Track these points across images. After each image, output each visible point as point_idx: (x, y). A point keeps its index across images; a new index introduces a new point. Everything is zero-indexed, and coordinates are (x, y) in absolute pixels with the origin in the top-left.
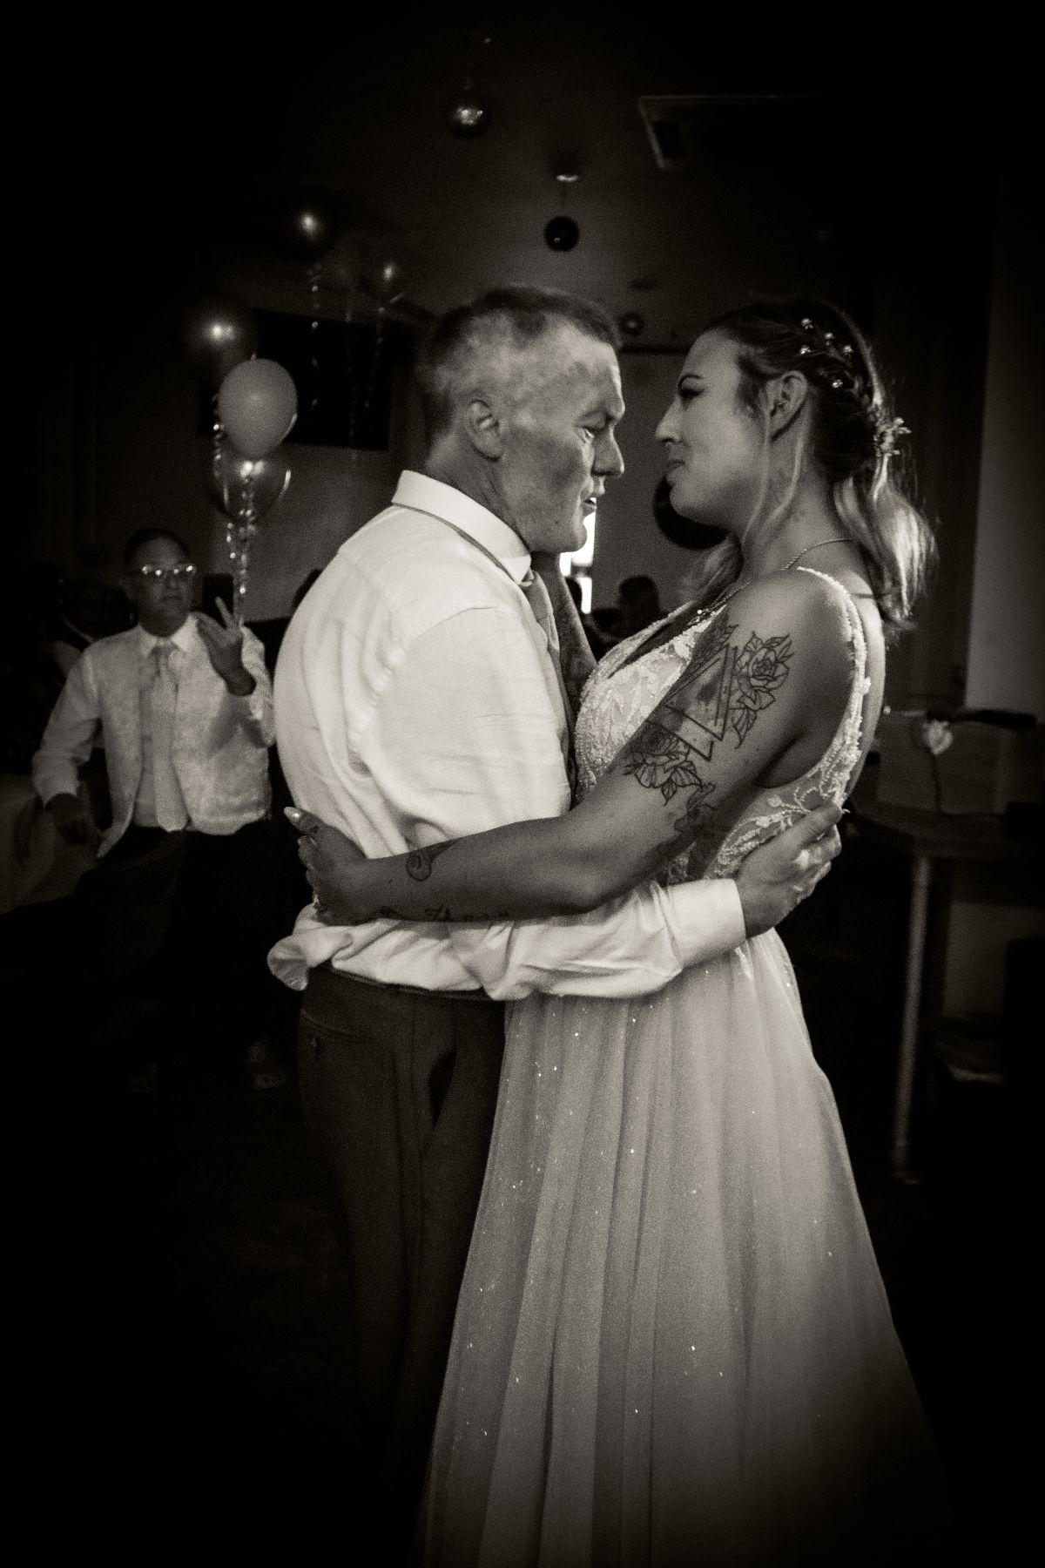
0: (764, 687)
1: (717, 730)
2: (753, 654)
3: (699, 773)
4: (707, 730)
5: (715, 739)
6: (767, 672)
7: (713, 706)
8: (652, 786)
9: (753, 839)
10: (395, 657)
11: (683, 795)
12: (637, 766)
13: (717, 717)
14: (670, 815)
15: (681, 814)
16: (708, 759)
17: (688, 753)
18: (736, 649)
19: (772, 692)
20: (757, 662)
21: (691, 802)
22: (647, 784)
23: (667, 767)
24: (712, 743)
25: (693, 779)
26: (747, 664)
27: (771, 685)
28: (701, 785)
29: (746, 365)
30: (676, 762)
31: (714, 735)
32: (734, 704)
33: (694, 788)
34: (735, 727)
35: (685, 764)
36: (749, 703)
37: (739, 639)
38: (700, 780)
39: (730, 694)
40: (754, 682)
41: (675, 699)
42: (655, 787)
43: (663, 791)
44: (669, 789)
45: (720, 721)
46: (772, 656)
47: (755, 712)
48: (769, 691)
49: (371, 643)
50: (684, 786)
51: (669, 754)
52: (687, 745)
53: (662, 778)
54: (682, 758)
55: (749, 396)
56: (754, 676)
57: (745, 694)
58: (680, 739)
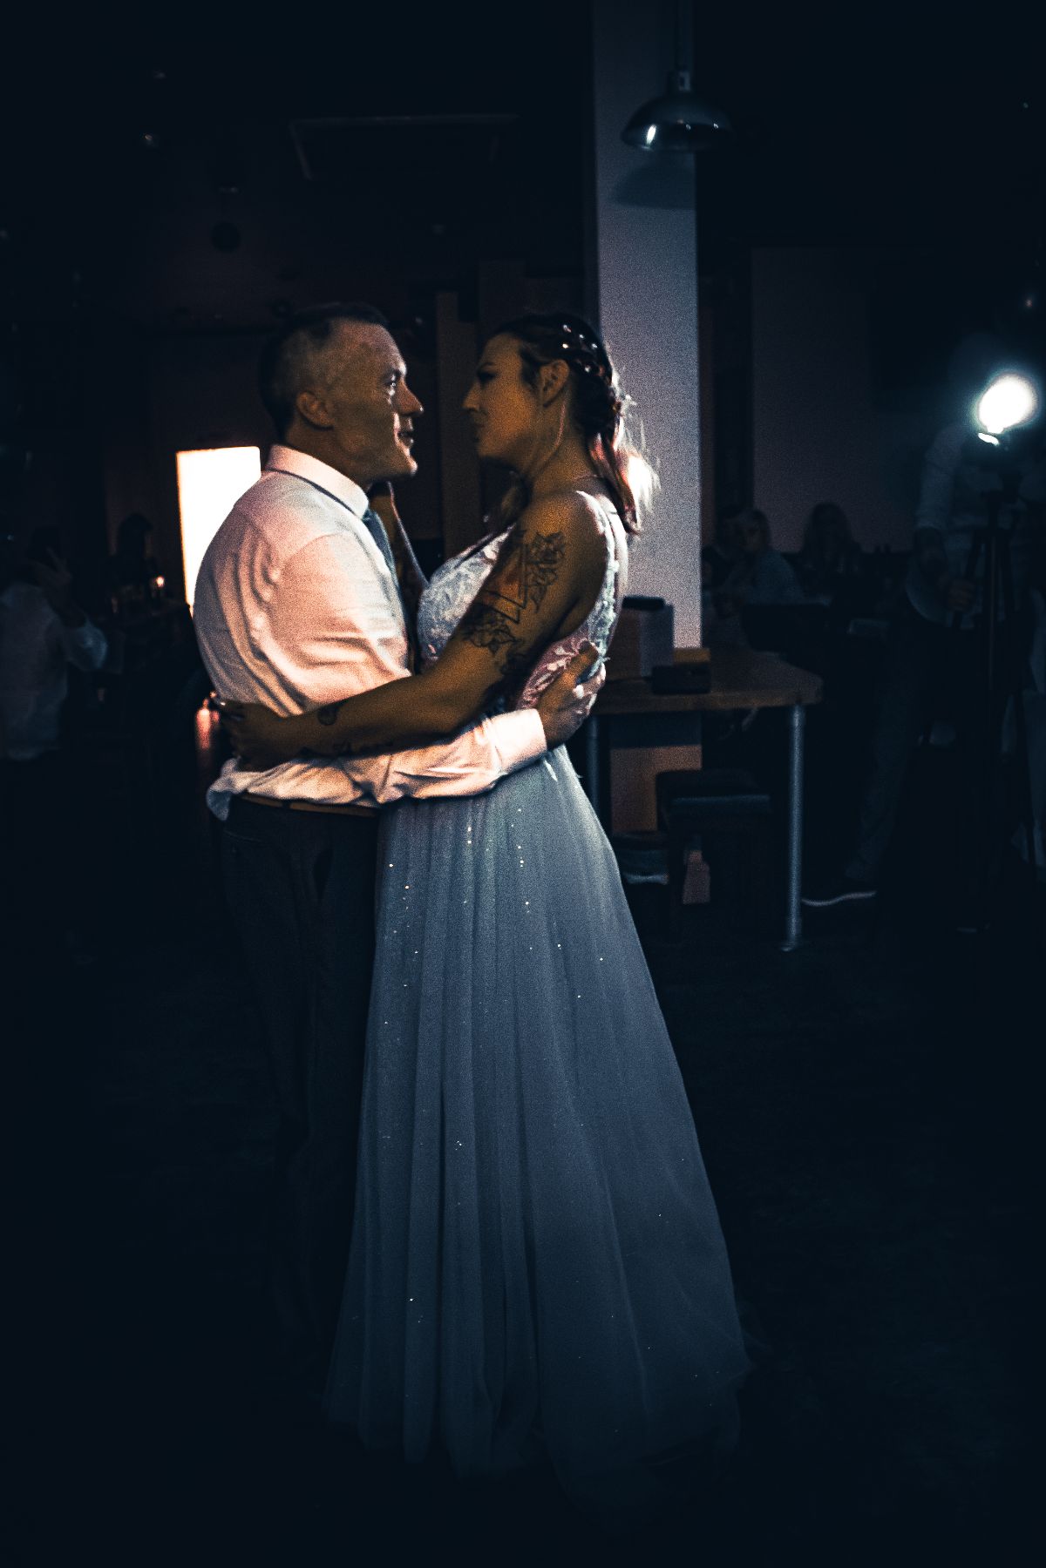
0: (549, 568)
1: (521, 602)
3: (513, 632)
4: (514, 603)
5: (520, 608)
7: (516, 586)
8: (483, 645)
9: (546, 680)
10: (275, 575)
11: (504, 649)
12: (471, 633)
13: (520, 593)
14: (496, 663)
15: (504, 661)
16: (517, 622)
17: (504, 620)
18: (527, 546)
19: (555, 571)
20: (542, 552)
21: (509, 653)
22: (479, 644)
23: (491, 631)
24: (519, 611)
25: (508, 637)
26: (536, 555)
27: (554, 566)
28: (514, 641)
29: (525, 356)
30: (497, 627)
31: (520, 606)
32: (530, 583)
33: (510, 644)
34: (533, 598)
35: (502, 628)
36: (540, 581)
37: (528, 539)
38: (514, 637)
39: (526, 576)
40: (542, 566)
41: (491, 585)
43: (490, 648)
44: (493, 646)
45: (522, 595)
46: (551, 547)
47: (545, 586)
48: (552, 571)
49: (257, 567)
50: (504, 643)
51: (491, 622)
52: (504, 615)
53: (488, 638)
54: (500, 623)
55: (529, 377)
56: (542, 562)
57: (536, 575)
58: (498, 611)
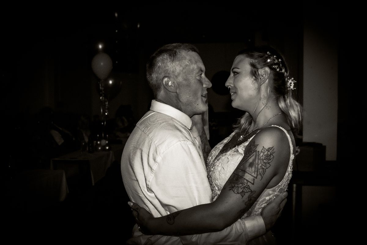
0: (267, 162)
1: (255, 175)
2: (264, 153)
3: (251, 188)
4: (252, 176)
5: (255, 178)
6: (268, 158)
7: (253, 169)
8: (238, 193)
9: (265, 203)
10: (158, 159)
11: (247, 195)
12: (233, 187)
13: (255, 172)
14: (244, 201)
15: (247, 200)
16: (253, 184)
17: (247, 183)
18: (259, 151)
19: (270, 163)
20: (265, 155)
21: (249, 197)
22: (236, 193)
23: (242, 187)
24: (254, 179)
25: (249, 190)
26: (262, 156)
27: (270, 161)
28: (252, 192)
29: (252, 65)
30: (245, 186)
31: (255, 177)
32: (259, 167)
33: (250, 193)
34: (260, 174)
35: (247, 186)
36: (263, 167)
37: (259, 149)
38: (251, 190)
39: (258, 165)
40: (265, 161)
41: (242, 167)
42: (239, 194)
43: (241, 195)
44: (243, 194)
45: (256, 173)
46: (269, 153)
47: (265, 169)
48: (269, 163)
49: (151, 155)
50: (247, 192)
51: (242, 183)
52: (247, 180)
53: (240, 190)
54: (246, 184)
55: (254, 74)
56: (265, 159)
57: (262, 165)
58: (245, 179)
